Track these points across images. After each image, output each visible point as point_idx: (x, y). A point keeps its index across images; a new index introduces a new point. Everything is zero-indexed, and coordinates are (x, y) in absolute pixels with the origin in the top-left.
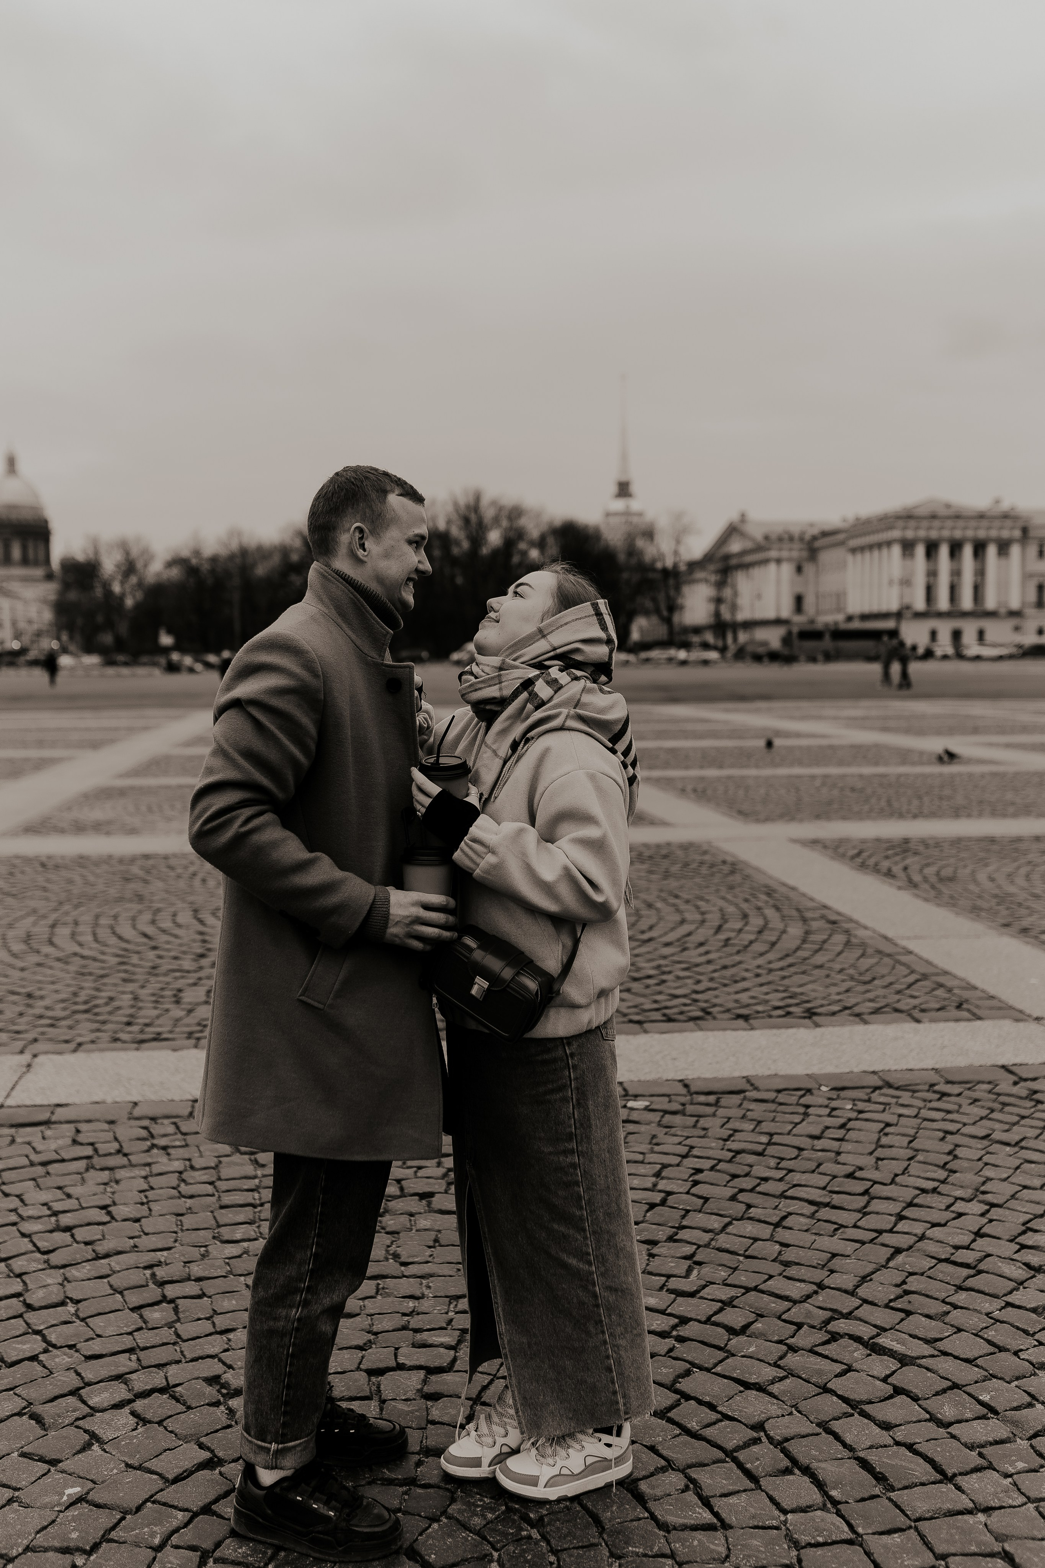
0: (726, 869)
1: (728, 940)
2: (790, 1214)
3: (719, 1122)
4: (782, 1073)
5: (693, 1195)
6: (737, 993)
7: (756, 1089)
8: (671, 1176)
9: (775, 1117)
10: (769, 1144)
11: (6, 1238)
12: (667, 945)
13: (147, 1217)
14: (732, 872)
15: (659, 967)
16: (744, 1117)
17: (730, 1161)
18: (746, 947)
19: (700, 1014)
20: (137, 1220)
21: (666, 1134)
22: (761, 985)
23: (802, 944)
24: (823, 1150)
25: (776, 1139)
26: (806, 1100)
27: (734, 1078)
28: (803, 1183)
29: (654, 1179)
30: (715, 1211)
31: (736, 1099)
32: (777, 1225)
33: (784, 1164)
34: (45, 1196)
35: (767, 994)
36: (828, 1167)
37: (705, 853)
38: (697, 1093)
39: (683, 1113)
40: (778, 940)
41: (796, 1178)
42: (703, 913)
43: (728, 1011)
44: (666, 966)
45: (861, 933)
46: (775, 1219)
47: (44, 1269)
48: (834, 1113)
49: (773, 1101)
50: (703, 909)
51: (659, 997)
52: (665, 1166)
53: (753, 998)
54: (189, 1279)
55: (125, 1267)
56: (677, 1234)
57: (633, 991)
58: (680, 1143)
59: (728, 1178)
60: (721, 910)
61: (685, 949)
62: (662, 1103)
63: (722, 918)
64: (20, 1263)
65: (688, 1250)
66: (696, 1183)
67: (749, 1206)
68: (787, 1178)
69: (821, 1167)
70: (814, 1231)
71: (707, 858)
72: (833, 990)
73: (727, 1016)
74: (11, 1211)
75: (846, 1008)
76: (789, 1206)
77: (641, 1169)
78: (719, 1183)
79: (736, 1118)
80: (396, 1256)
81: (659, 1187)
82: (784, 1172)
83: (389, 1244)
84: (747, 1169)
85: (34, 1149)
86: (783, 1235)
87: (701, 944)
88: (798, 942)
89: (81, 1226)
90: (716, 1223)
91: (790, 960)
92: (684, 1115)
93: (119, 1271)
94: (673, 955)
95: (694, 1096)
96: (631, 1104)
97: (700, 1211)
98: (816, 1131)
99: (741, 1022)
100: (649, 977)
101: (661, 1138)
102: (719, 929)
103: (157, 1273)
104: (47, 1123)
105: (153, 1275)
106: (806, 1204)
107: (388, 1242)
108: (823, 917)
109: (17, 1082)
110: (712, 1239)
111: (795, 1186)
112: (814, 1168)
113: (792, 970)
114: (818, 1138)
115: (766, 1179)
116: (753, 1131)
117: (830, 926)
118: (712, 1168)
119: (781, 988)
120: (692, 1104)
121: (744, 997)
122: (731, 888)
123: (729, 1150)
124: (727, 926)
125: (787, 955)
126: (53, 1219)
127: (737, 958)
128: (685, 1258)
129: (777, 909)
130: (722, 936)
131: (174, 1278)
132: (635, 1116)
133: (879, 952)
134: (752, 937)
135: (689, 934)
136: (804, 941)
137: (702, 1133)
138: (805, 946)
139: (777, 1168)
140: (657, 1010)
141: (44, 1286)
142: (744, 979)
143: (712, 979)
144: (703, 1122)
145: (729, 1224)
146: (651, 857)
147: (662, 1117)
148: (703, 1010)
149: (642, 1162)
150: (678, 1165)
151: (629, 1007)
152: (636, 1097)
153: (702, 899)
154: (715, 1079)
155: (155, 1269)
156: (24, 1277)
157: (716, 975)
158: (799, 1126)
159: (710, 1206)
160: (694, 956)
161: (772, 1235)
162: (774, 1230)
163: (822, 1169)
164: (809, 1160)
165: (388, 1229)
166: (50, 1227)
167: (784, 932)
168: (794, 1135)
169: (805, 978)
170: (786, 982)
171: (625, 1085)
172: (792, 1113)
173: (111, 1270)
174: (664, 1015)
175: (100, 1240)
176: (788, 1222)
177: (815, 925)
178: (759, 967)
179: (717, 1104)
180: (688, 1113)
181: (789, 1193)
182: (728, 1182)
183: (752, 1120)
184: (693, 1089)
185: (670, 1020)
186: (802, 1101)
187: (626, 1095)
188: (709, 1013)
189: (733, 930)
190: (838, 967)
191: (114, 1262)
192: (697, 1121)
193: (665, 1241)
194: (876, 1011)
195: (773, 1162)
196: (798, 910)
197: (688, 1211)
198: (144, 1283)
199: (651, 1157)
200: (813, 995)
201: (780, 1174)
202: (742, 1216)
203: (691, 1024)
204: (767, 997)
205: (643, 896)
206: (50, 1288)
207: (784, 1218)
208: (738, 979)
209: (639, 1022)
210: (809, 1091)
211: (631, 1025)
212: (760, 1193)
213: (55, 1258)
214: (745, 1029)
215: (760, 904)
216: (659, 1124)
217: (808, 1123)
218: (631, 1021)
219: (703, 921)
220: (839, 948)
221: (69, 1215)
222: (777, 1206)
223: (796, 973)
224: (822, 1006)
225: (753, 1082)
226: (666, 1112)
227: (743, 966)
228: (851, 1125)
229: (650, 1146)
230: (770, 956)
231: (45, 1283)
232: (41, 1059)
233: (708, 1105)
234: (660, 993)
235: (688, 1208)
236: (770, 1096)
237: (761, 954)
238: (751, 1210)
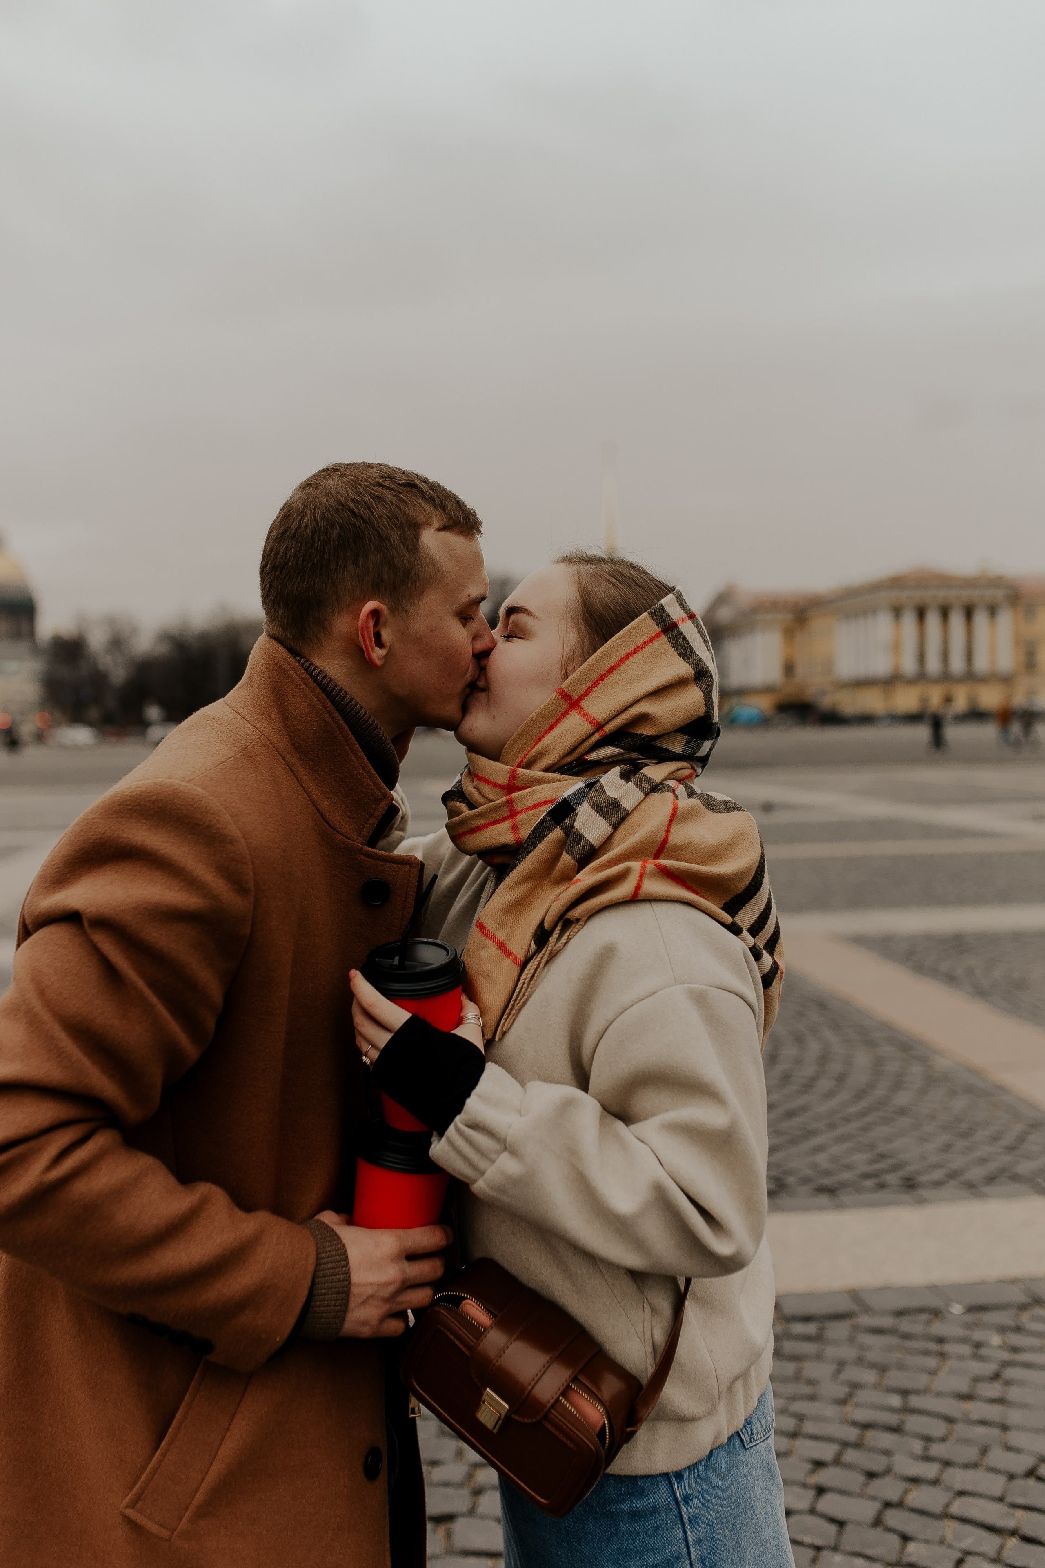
2: (967, 1553)
3: (830, 1369)
4: (895, 1282)
5: (821, 1515)
6: (812, 1152)
7: (868, 1310)
9: (902, 1361)
10: (906, 1410)
16: (860, 1360)
17: (858, 1445)
18: (809, 1085)
22: (839, 1140)
23: (876, 1078)
24: (983, 1423)
25: (915, 1401)
26: (938, 1328)
27: (834, 1293)
28: (969, 1488)
30: (858, 1549)
31: (843, 1329)
33: (937, 1450)
35: (849, 1154)
36: (997, 1457)
38: (791, 1319)
40: (846, 1072)
41: (958, 1478)
43: (805, 1181)
45: (942, 1064)
48: (983, 1352)
49: (893, 1332)
53: (833, 1160)
59: (861, 1478)
66: (821, 1490)
67: (906, 1538)
68: (944, 1478)
69: (989, 1456)
72: (929, 1147)
73: (805, 1188)
75: (953, 1175)
76: (960, 1538)
78: (854, 1490)
79: (851, 1363)
82: (938, 1466)
84: (884, 1460)
88: (870, 1077)
91: (866, 1103)
95: (789, 1324)
97: (835, 1548)
99: (823, 1199)
106: (985, 1533)
108: (891, 1040)
111: (961, 1493)
112: (977, 1458)
113: (872, 1117)
114: (969, 1398)
115: (915, 1480)
116: (878, 1386)
117: (903, 1052)
118: (837, 1461)
119: (865, 1145)
120: (787, 1337)
121: (822, 1159)
123: (854, 1424)
125: (860, 1096)
129: (836, 1029)
133: (969, 1089)
134: (814, 1069)
136: (877, 1074)
137: (808, 1390)
138: (881, 1081)
139: (927, 1458)
142: (815, 1132)
158: (937, 1377)
159: (849, 1539)
163: (989, 1460)
164: (966, 1441)
167: (849, 1061)
168: (936, 1394)
169: (890, 1130)
170: (868, 1135)
172: (926, 1353)
177: (885, 1051)
178: (831, 1113)
179: (817, 1338)
181: (953, 1510)
182: (863, 1487)
183: (872, 1366)
194: (991, 1179)
195: (918, 1446)
196: (860, 1031)
197: (818, 1549)
200: (908, 1155)
201: (933, 1470)
204: (851, 1159)
207: (961, 1562)
208: (809, 1130)
210: (936, 1313)
214: (831, 1209)
215: (814, 1022)
217: (950, 1371)
220: (920, 1084)
223: (877, 1123)
224: (921, 1172)
225: (863, 1298)
227: (811, 1112)
228: (1010, 1373)
230: (841, 1097)
233: (807, 1338)
235: (819, 1542)
236: (886, 1322)
237: (829, 1095)
238: (911, 1547)
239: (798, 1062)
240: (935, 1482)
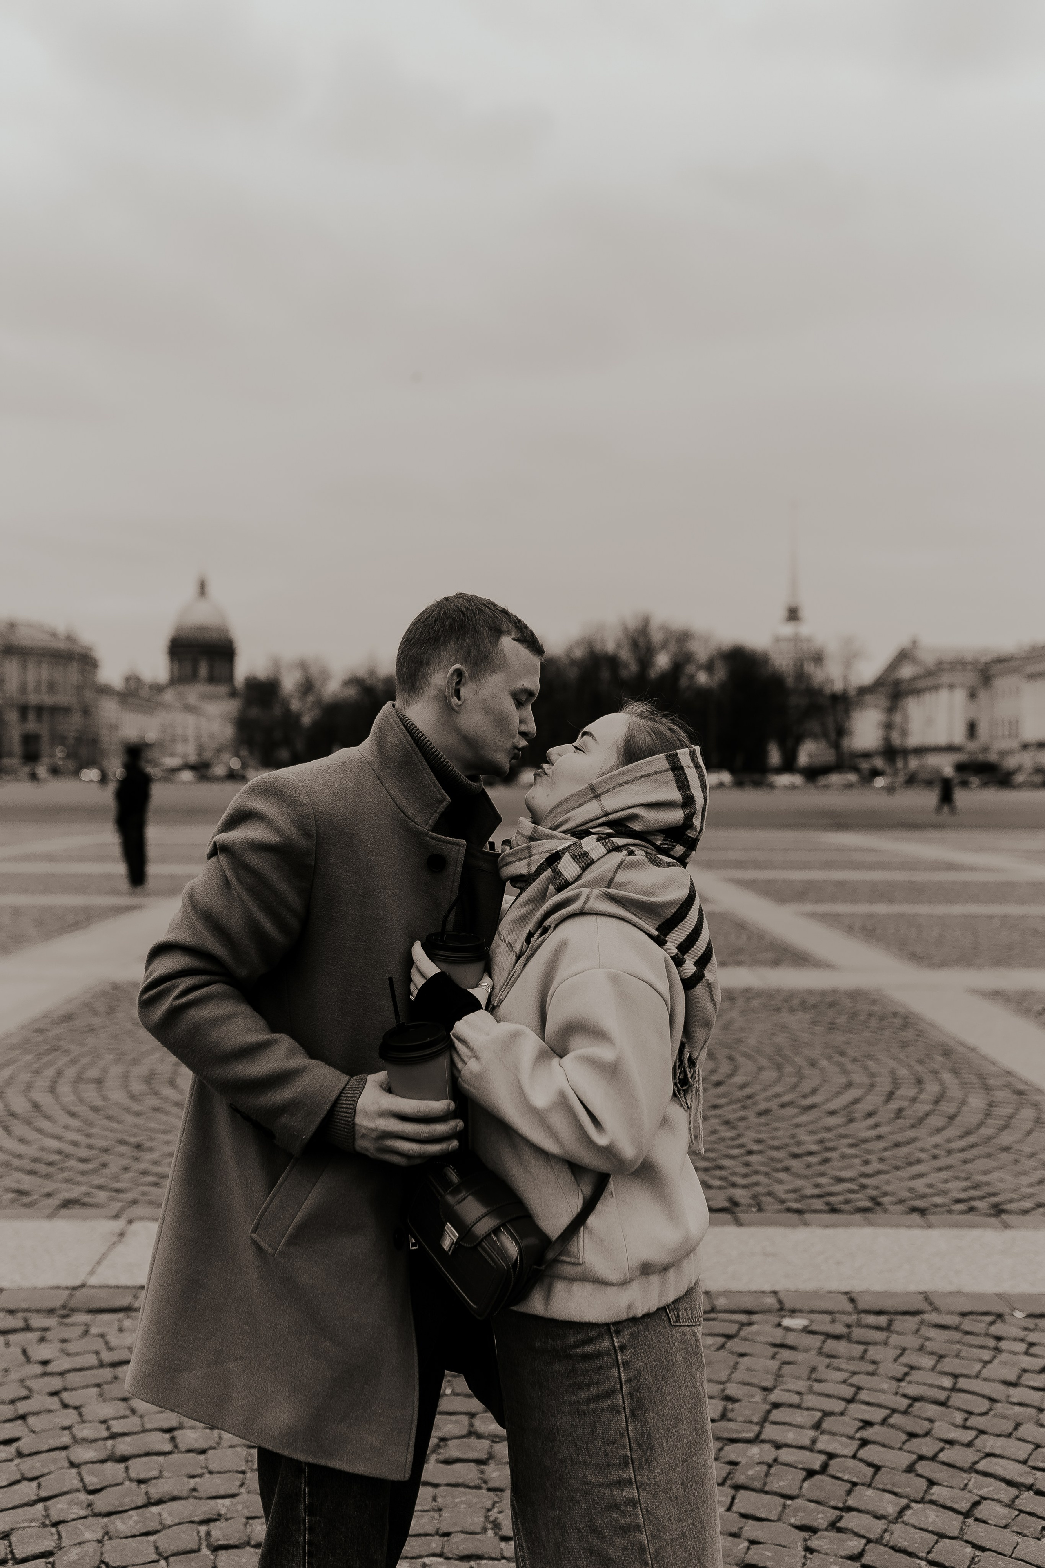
0: (898, 1022)
1: (900, 1111)
2: (985, 1499)
3: (892, 1353)
4: (967, 1289)
5: (861, 1460)
6: (912, 1178)
7: (936, 1309)
8: (834, 1429)
9: (959, 1351)
10: (954, 1389)
11: (52, 1467)
12: (832, 1113)
13: (214, 1448)
14: (905, 1026)
15: (821, 1141)
16: (921, 1348)
17: (905, 1412)
18: (922, 1120)
19: (867, 1204)
20: (203, 1452)
21: (828, 1366)
22: (940, 1169)
23: (986, 1119)
24: (1021, 1404)
25: (962, 1383)
26: (998, 1329)
27: (909, 1294)
28: (998, 1452)
29: (812, 1433)
30: (889, 1487)
31: (911, 1323)
32: (967, 1515)
33: (973, 1421)
34: (107, 1410)
35: (946, 1181)
36: (1029, 1431)
37: (874, 1002)
38: (866, 1312)
39: (847, 1338)
40: (959, 1112)
41: (989, 1443)
42: (873, 1075)
43: (901, 1201)
44: (831, 1140)
46: (964, 1506)
47: (85, 1517)
48: (1033, 1350)
49: (957, 1329)
50: (872, 1071)
51: (822, 1180)
52: (826, 1414)
53: (930, 1186)
54: (248, 1543)
55: (177, 1521)
56: (841, 1518)
57: (793, 1170)
58: (844, 1382)
59: (904, 1437)
60: (893, 1073)
61: (851, 1120)
62: (823, 1324)
63: (893, 1083)
64: (59, 1506)
65: (855, 1545)
66: (864, 1443)
67: (931, 1483)
68: (977, 1442)
69: (1021, 1429)
70: (1015, 1529)
71: (876, 1008)
72: (1024, 1180)
73: (900, 1208)
74: (65, 1429)
76: (981, 1487)
77: (799, 1417)
78: (893, 1444)
79: (913, 1350)
80: (496, 1526)
81: (820, 1446)
82: (973, 1433)
83: (489, 1507)
84: (927, 1425)
85: (107, 1343)
86: (977, 1532)
87: (870, 1115)
88: (979, 1117)
89: (139, 1456)
90: (889, 1505)
91: (971, 1139)
92: (850, 1340)
93: (170, 1527)
94: (839, 1126)
95: (863, 1315)
96: (787, 1322)
97: (869, 1486)
98: (1012, 1378)
99: (916, 1217)
100: (811, 1153)
101: (823, 1373)
102: (890, 1096)
103: (213, 1533)
104: (127, 1309)
105: (208, 1534)
106: (1003, 1485)
107: (489, 1504)
108: (1008, 1086)
109: (103, 1257)
110: (885, 1531)
111: (988, 1455)
112: (1010, 1430)
113: (975, 1151)
114: (1014, 1385)
115: (951, 1442)
116: (933, 1369)
117: (1015, 1097)
118: (884, 1422)
119: (963, 1175)
120: (859, 1325)
121: (919, 1185)
122: (904, 1045)
123: (905, 1396)
124: (899, 1093)
125: (968, 1133)
126: (110, 1443)
127: (911, 1134)
128: (853, 1558)
129: (956, 1073)
130: (894, 1105)
131: (232, 1542)
132: (791, 1339)
134: (927, 1108)
135: (857, 1101)
136: (988, 1115)
137: (871, 1368)
138: (990, 1121)
139: (965, 1427)
140: (819, 1196)
141: (80, 1544)
142: (919, 1161)
143: (882, 1160)
144: (873, 1353)
145: (907, 1507)
146: (815, 1006)
147: (824, 1342)
148: (873, 1199)
149: (799, 1407)
150: (842, 1414)
151: (788, 1192)
152: (793, 1312)
153: (869, 1056)
154: (886, 1294)
155: (212, 1525)
156: (61, 1528)
157: (887, 1154)
158: (989, 1366)
159: (882, 1479)
160: (861, 1129)
161: (961, 1530)
162: (964, 1523)
163: (1021, 1432)
164: (1004, 1417)
165: (491, 1485)
166: (103, 1456)
167: (963, 1103)
168: (984, 1379)
169: (989, 1163)
170: (968, 1167)
171: (782, 1296)
172: (981, 1347)
173: (161, 1524)
174: (828, 1204)
175: (156, 1478)
176: (980, 1512)
177: (1000, 1095)
178: (936, 1146)
179: (888, 1328)
180: (855, 1338)
181: (980, 1466)
182: (904, 1443)
183: (932, 1353)
184: (861, 1306)
185: (834, 1210)
186: (993, 1330)
187: (781, 1309)
188: (879, 1204)
189: (905, 1098)
190: (1028, 1150)
191: (167, 1513)
192: (865, 1351)
193: (826, 1530)
195: (959, 1417)
196: (980, 1076)
197: (854, 1484)
198: (195, 1547)
199: (810, 1400)
200: (1000, 1186)
201: (968, 1436)
202: (923, 1498)
203: (858, 1217)
204: (947, 1186)
205: (806, 1052)
206: (86, 1547)
207: (976, 1504)
208: (912, 1159)
209: (799, 1212)
210: (1000, 1316)
211: (789, 1215)
212: (943, 1463)
213: (102, 1502)
214: (920, 1227)
215: (936, 1066)
216: (820, 1352)
217: (1003, 1363)
218: (789, 1210)
219: (872, 1086)
220: (1028, 1126)
221: (127, 1439)
222: (966, 1485)
223: (979, 1157)
224: (1010, 1201)
225: (933, 1299)
226: (828, 1336)
227: (918, 1144)
229: (809, 1383)
230: (950, 1133)
231: (81, 1539)
232: (137, 1226)
233: (878, 1328)
234: (822, 1174)
235: (855, 1480)
236: (953, 1320)
237: (939, 1130)
238: (935, 1489)
239: (914, 1100)
240: (969, 1445)
